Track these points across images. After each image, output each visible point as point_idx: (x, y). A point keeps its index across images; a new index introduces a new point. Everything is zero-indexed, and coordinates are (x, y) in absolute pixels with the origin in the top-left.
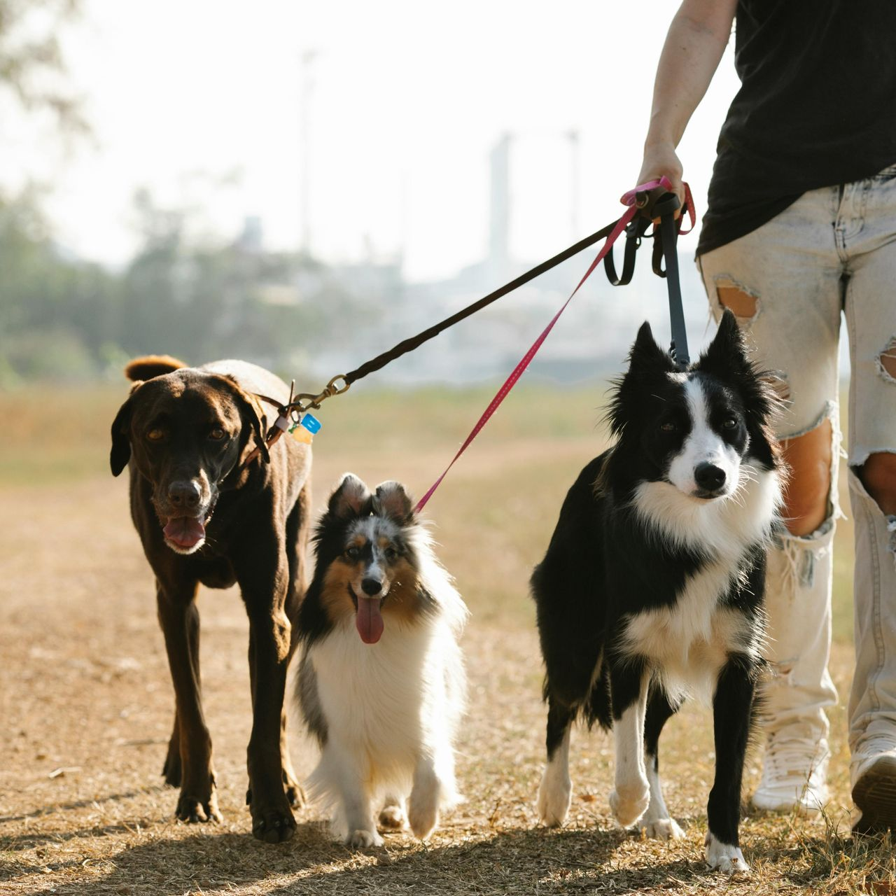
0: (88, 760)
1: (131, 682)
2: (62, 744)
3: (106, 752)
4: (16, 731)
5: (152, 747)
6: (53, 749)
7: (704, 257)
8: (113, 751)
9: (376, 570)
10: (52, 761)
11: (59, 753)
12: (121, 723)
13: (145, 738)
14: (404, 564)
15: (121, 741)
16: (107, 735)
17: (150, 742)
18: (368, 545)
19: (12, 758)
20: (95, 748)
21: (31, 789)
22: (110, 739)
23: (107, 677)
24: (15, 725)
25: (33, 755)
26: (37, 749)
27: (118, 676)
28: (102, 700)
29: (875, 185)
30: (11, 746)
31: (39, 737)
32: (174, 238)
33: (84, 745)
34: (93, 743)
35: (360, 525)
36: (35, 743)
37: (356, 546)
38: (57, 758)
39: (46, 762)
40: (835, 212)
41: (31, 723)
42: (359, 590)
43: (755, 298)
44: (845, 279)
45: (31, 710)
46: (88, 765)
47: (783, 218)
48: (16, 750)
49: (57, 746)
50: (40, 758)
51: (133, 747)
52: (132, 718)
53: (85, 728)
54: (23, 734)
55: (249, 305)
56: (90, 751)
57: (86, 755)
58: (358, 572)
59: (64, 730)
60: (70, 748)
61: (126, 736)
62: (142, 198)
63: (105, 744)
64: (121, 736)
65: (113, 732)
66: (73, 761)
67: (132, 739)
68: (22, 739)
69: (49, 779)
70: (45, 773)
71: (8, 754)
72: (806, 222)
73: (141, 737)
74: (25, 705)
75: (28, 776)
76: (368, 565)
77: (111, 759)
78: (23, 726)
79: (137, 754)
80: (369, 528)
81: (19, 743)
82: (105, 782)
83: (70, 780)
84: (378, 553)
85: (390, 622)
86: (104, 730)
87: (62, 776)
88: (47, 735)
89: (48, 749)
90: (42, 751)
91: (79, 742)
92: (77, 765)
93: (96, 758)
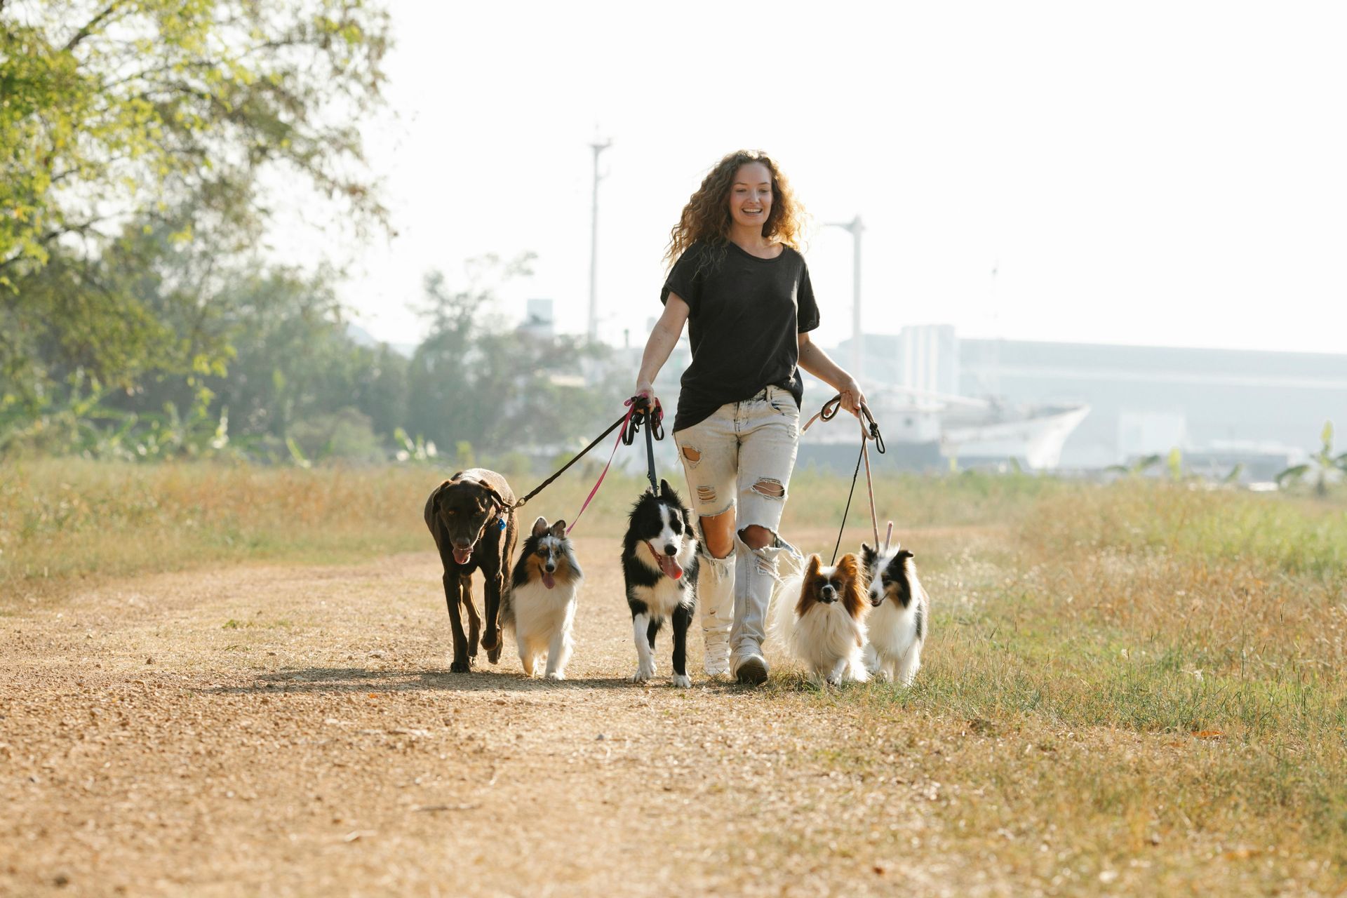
0: (382, 825)
1: (424, 751)
2: (357, 809)
3: (401, 818)
4: (312, 795)
5: (445, 813)
6: (349, 814)
7: (677, 433)
8: (408, 817)
9: (551, 561)
10: (348, 825)
11: (355, 817)
12: (414, 789)
13: (439, 805)
14: (563, 556)
15: (415, 807)
16: (400, 801)
17: (444, 808)
18: (548, 549)
19: (308, 821)
20: (390, 813)
21: (327, 851)
22: (404, 805)
23: (400, 745)
24: (311, 790)
25: (329, 819)
26: (333, 813)
27: (411, 744)
28: (396, 767)
29: (753, 403)
30: (308, 809)
31: (334, 802)
32: (464, 324)
33: (379, 811)
34: (388, 809)
35: (544, 540)
36: (331, 807)
37: (543, 550)
38: (353, 822)
39: (342, 826)
40: (735, 415)
41: (327, 788)
42: (544, 569)
43: (699, 453)
44: (739, 444)
45: (326, 776)
46: (384, 829)
47: (712, 416)
48: (312, 814)
49: (353, 811)
50: (336, 822)
51: (427, 813)
52: (425, 785)
53: (379, 794)
54: (319, 799)
55: (535, 390)
56: (384, 816)
57: (381, 820)
58: (543, 561)
59: (359, 795)
60: (365, 812)
61: (420, 803)
62: (434, 284)
63: (399, 810)
64: (415, 802)
65: (407, 798)
66: (368, 824)
67: (425, 806)
68: (318, 804)
69: (345, 843)
70: (341, 837)
71: (305, 817)
72: (723, 419)
73: (434, 803)
74: (321, 771)
75: (325, 838)
76: (548, 559)
77: (405, 824)
78: (318, 791)
79: (431, 819)
80: (549, 541)
81: (315, 807)
82: (400, 845)
83: (365, 843)
84: (552, 553)
85: (557, 581)
86: (398, 796)
87: (358, 839)
88: (343, 800)
89: (343, 813)
90: (338, 815)
91: (374, 808)
92: (371, 829)
93: (391, 823)
